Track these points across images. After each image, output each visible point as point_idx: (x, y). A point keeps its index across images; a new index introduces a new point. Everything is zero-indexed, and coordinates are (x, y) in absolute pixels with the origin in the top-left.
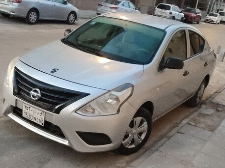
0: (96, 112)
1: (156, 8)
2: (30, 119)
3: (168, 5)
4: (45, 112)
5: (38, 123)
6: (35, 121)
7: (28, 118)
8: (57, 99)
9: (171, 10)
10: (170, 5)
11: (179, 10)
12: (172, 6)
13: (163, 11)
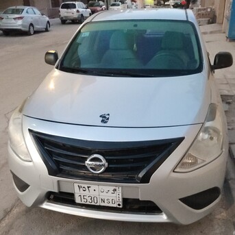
0: (199, 161)
1: (60, 9)
2: (93, 203)
3: (71, 2)
4: (122, 187)
5: (111, 205)
6: (103, 204)
7: (88, 203)
8: (136, 160)
9: (77, 8)
10: (74, 3)
11: (85, 6)
12: (76, 3)
13: (69, 10)
